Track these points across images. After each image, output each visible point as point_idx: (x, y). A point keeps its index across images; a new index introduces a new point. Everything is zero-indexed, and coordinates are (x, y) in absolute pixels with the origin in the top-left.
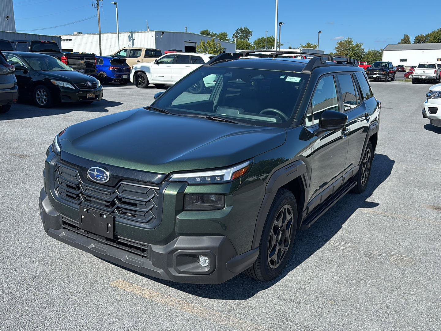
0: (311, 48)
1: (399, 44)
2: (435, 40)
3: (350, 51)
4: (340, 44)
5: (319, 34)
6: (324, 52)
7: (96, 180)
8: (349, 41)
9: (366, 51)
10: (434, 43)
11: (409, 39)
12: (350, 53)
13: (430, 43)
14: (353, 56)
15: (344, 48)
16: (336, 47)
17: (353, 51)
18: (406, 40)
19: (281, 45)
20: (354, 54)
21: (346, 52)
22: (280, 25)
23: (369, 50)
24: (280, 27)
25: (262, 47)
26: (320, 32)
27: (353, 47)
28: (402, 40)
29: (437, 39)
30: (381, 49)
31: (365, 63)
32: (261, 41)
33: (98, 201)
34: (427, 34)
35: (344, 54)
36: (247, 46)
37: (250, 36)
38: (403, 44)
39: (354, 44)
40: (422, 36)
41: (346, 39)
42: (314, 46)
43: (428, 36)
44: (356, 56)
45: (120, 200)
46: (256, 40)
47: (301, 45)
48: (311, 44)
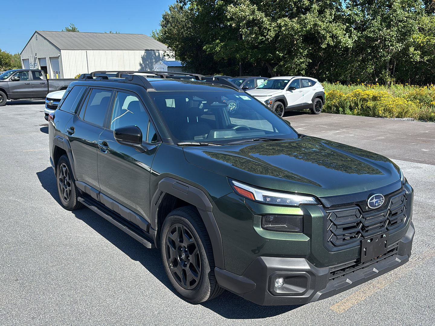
33: (375, 226)
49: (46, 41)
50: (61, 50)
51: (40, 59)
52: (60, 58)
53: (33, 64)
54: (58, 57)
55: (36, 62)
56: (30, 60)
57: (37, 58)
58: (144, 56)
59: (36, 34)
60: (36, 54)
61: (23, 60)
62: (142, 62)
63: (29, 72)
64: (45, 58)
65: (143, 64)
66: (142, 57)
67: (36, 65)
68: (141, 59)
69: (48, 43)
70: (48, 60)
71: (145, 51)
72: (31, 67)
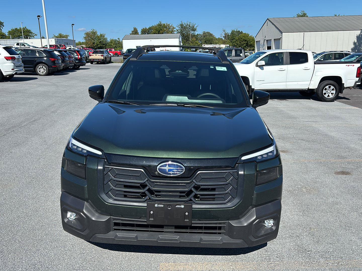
0: (63, 38)
1: (131, 34)
2: (157, 32)
3: (96, 40)
4: (87, 34)
5: (72, 26)
6: (76, 41)
7: (170, 174)
8: (94, 32)
9: (109, 40)
10: (156, 34)
11: (137, 31)
12: (96, 41)
13: (154, 34)
14: (99, 44)
15: (91, 38)
16: (84, 37)
17: (98, 40)
18: (135, 32)
19: (35, 35)
20: (100, 42)
21: (93, 41)
22: (39, 17)
23: (111, 39)
24: (39, 20)
25: (17, 37)
26: (73, 25)
27: (98, 37)
28: (132, 31)
29: (158, 31)
30: (118, 38)
31: (113, 49)
32: (15, 31)
33: (171, 194)
34: (149, 27)
35: (92, 43)
36: (2, 35)
37: (2, 26)
38: (133, 34)
39: (99, 34)
40: (146, 29)
41: (91, 31)
42: (65, 36)
43: (150, 28)
44: (101, 44)
45: (197, 188)
46: (10, 30)
47: (54, 35)
48: (63, 35)
49: (273, 26)
50: (283, 33)
51: (268, 40)
52: (281, 39)
53: (262, 45)
54: (280, 39)
55: (265, 43)
56: (261, 41)
57: (266, 40)
58: (359, 35)
59: (268, 21)
60: (265, 37)
61: (256, 41)
62: (356, 41)
63: (233, 51)
64: (271, 40)
65: (357, 43)
66: (357, 37)
67: (264, 46)
68: (356, 37)
69: (275, 27)
70: (273, 42)
71: (361, 31)
72: (261, 47)
